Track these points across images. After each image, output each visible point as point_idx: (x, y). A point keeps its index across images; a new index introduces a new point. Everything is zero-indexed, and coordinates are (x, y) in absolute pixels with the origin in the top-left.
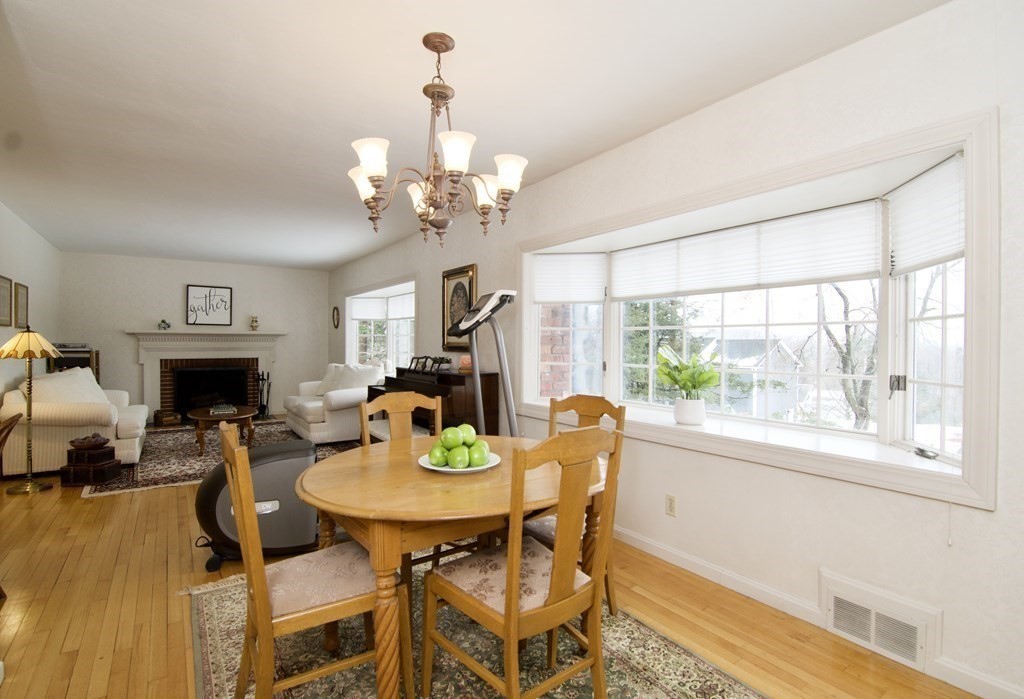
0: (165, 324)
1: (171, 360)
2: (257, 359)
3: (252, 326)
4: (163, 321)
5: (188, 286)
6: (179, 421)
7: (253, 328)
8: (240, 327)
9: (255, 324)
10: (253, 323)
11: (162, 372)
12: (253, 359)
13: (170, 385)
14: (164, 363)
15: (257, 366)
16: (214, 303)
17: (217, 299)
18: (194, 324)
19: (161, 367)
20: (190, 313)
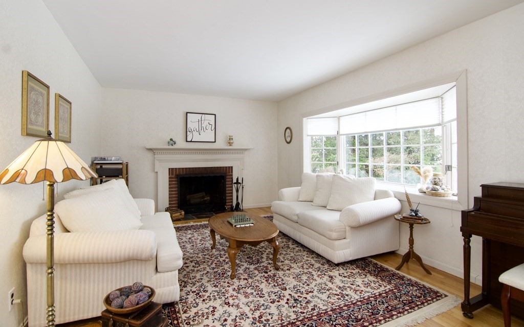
0: (172, 142)
1: (176, 169)
2: (232, 167)
3: (229, 143)
4: (171, 140)
5: (187, 113)
6: (183, 216)
7: (230, 144)
8: (221, 144)
9: (231, 142)
10: (230, 141)
11: (170, 178)
12: (229, 167)
13: (175, 188)
14: (171, 171)
15: (232, 172)
16: (204, 125)
17: (206, 123)
18: (191, 141)
19: (169, 175)
20: (188, 133)
